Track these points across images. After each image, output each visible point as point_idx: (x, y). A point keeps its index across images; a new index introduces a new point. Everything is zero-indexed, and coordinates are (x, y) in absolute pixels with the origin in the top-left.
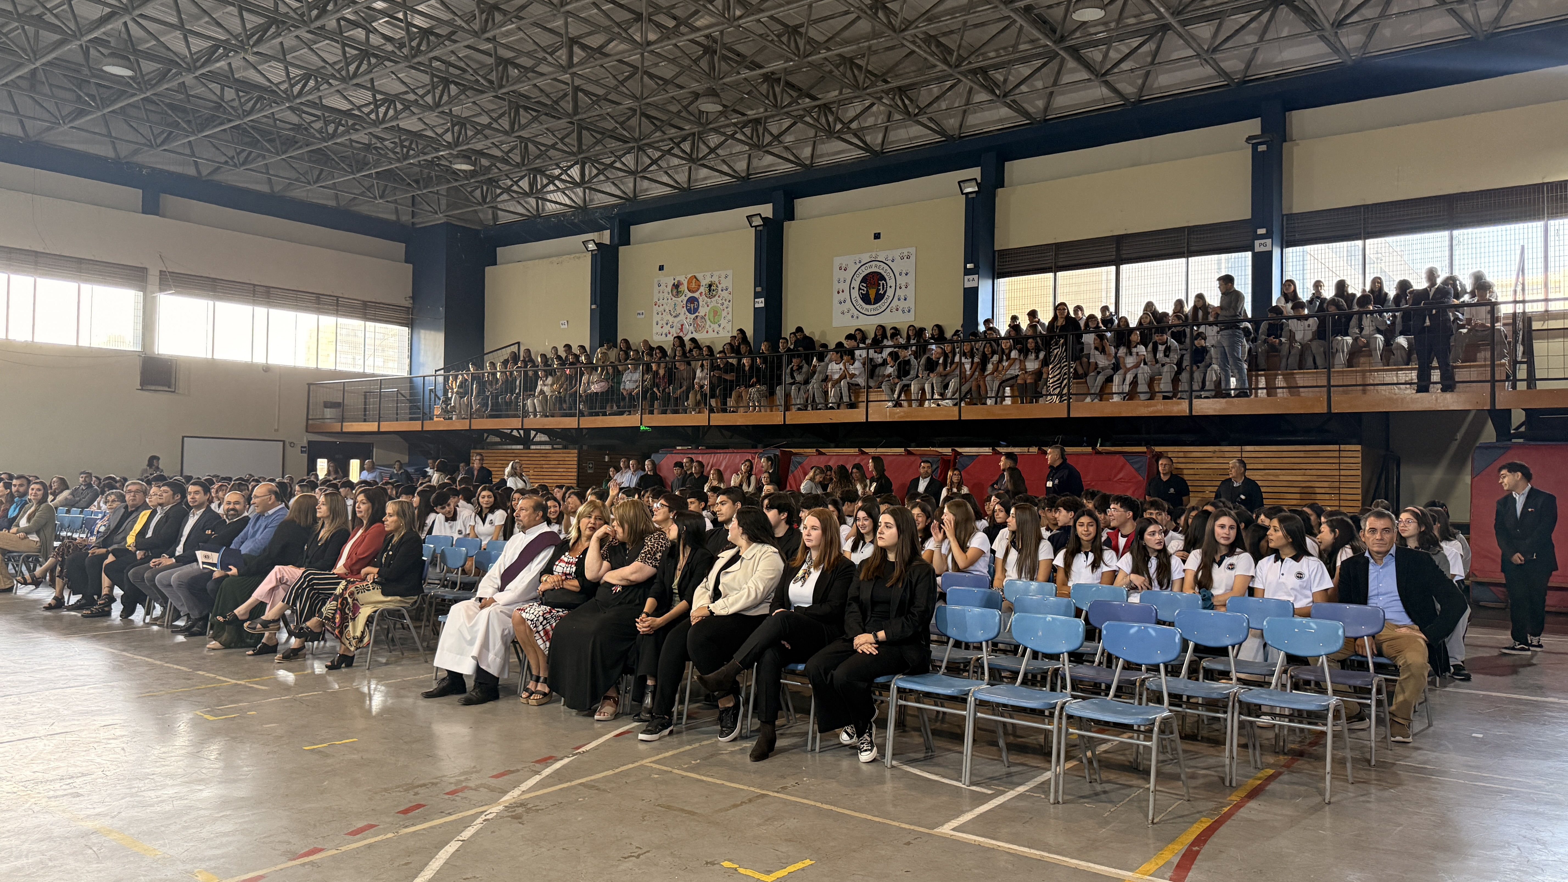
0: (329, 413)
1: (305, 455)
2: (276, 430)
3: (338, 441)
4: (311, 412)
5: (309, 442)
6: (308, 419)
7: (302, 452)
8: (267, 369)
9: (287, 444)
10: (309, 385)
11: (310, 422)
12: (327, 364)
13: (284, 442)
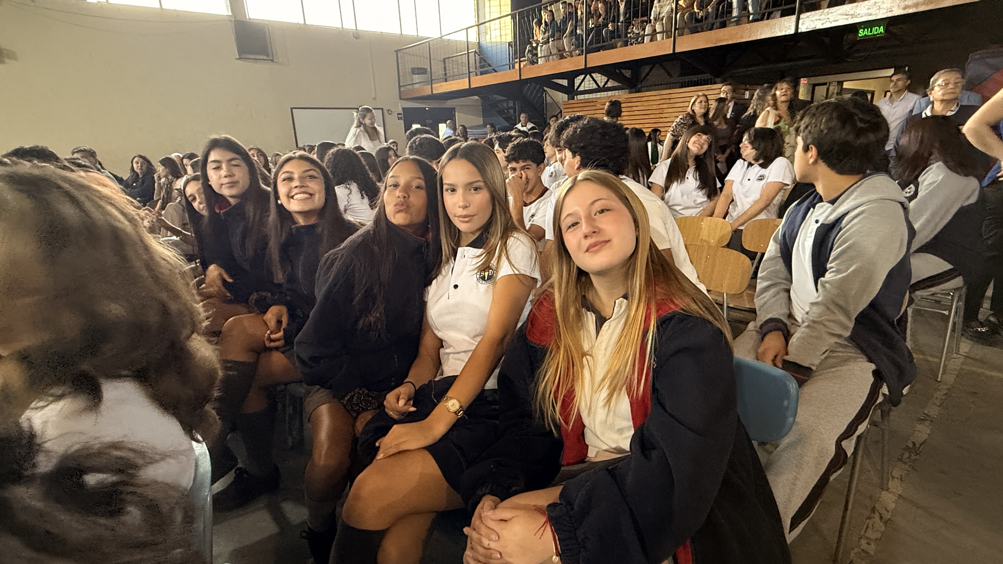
0: (417, 78)
1: (402, 122)
2: (375, 99)
3: (427, 106)
4: (401, 80)
5: (403, 109)
6: (400, 86)
7: (399, 119)
8: (357, 35)
9: (386, 112)
10: (397, 51)
11: (402, 89)
12: (409, 31)
13: (382, 109)
